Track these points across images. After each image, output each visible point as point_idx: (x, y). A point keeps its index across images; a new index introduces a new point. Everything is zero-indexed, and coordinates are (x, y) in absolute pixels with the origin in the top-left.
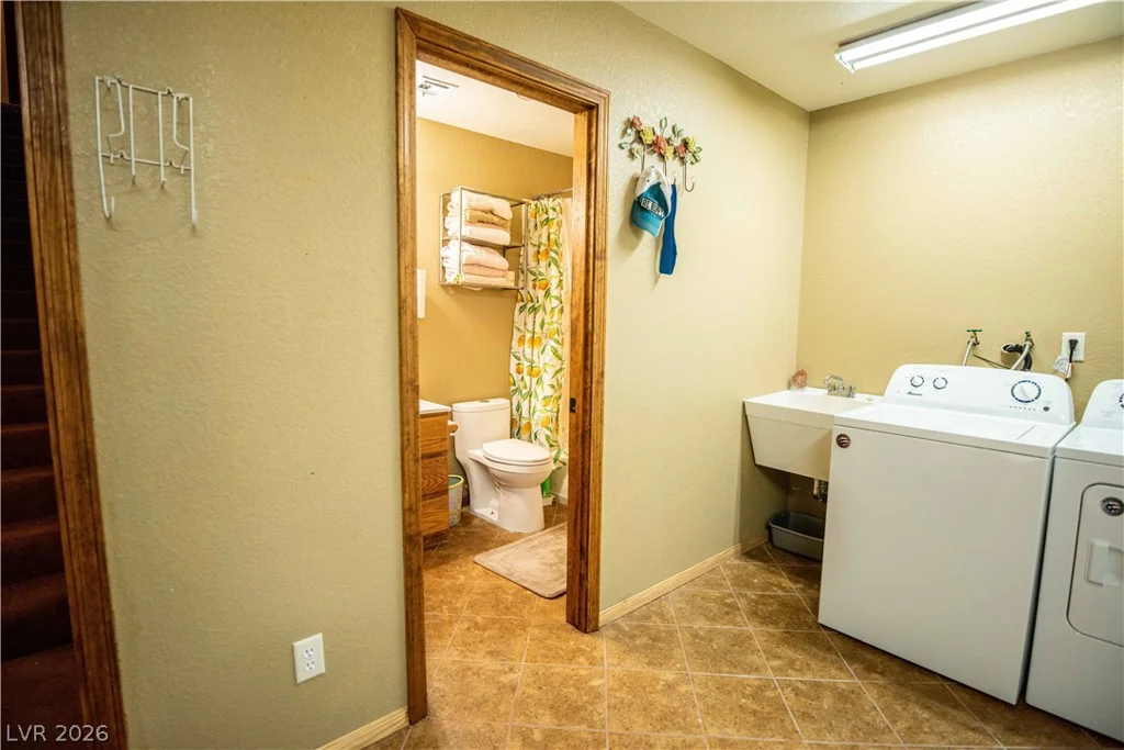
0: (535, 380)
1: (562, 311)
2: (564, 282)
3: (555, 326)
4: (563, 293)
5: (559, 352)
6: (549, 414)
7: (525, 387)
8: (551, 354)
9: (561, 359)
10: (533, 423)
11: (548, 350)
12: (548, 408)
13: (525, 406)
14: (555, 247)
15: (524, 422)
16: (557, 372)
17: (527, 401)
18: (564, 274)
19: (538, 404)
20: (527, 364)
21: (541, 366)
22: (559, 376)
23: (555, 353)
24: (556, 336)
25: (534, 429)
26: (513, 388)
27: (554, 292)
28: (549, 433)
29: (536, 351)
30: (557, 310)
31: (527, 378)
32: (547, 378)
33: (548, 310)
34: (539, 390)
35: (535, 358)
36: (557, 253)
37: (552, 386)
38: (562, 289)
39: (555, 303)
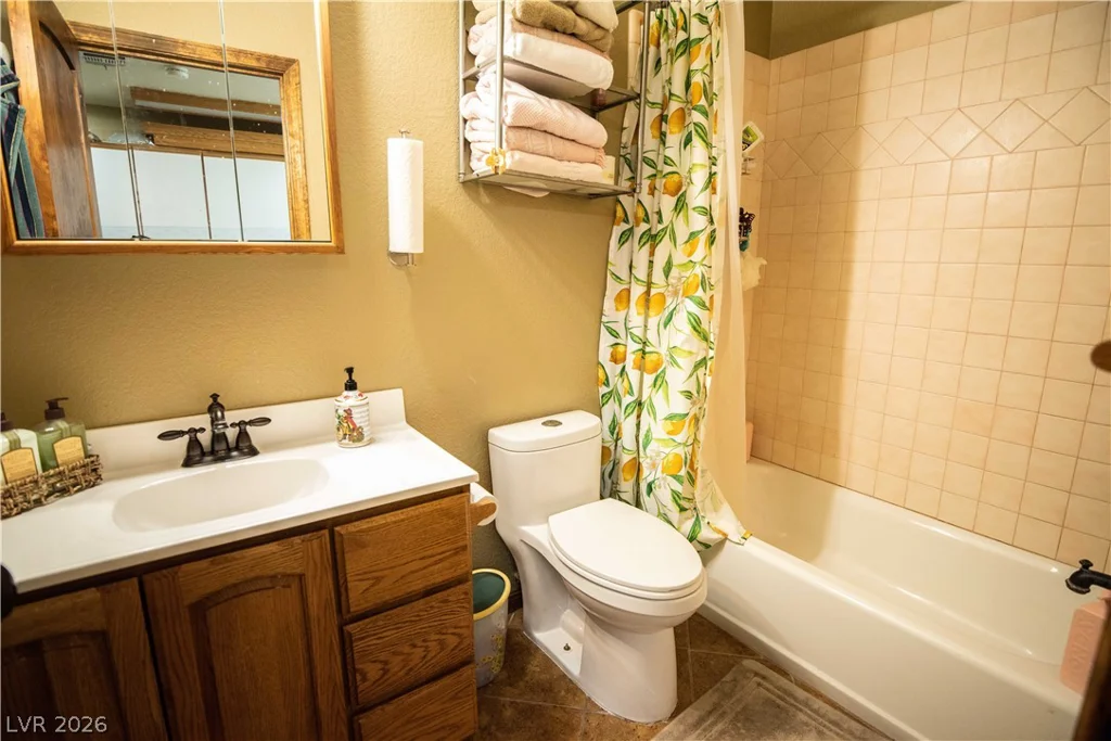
0: (649, 379)
1: (712, 239)
2: (719, 179)
3: (699, 270)
4: (717, 199)
5: (705, 326)
6: (681, 451)
7: (631, 393)
8: (688, 329)
9: (706, 339)
10: (645, 463)
11: (681, 322)
12: (680, 438)
13: (628, 427)
14: (703, 102)
15: (626, 458)
16: (697, 366)
17: (632, 419)
18: (720, 162)
19: (655, 426)
20: (633, 346)
21: (663, 350)
22: (701, 371)
23: (696, 326)
24: (700, 292)
25: (647, 475)
26: (603, 390)
27: (697, 196)
28: (678, 488)
29: (653, 322)
30: (703, 238)
31: (633, 374)
32: (678, 378)
33: (682, 236)
34: (658, 399)
35: (651, 336)
36: (705, 114)
37: (689, 395)
38: (714, 191)
39: (699, 222)
